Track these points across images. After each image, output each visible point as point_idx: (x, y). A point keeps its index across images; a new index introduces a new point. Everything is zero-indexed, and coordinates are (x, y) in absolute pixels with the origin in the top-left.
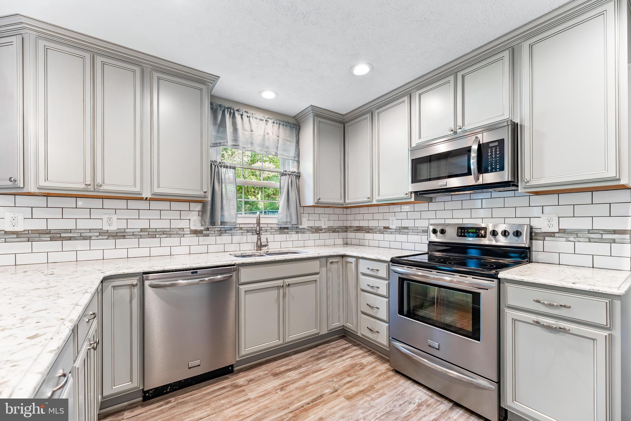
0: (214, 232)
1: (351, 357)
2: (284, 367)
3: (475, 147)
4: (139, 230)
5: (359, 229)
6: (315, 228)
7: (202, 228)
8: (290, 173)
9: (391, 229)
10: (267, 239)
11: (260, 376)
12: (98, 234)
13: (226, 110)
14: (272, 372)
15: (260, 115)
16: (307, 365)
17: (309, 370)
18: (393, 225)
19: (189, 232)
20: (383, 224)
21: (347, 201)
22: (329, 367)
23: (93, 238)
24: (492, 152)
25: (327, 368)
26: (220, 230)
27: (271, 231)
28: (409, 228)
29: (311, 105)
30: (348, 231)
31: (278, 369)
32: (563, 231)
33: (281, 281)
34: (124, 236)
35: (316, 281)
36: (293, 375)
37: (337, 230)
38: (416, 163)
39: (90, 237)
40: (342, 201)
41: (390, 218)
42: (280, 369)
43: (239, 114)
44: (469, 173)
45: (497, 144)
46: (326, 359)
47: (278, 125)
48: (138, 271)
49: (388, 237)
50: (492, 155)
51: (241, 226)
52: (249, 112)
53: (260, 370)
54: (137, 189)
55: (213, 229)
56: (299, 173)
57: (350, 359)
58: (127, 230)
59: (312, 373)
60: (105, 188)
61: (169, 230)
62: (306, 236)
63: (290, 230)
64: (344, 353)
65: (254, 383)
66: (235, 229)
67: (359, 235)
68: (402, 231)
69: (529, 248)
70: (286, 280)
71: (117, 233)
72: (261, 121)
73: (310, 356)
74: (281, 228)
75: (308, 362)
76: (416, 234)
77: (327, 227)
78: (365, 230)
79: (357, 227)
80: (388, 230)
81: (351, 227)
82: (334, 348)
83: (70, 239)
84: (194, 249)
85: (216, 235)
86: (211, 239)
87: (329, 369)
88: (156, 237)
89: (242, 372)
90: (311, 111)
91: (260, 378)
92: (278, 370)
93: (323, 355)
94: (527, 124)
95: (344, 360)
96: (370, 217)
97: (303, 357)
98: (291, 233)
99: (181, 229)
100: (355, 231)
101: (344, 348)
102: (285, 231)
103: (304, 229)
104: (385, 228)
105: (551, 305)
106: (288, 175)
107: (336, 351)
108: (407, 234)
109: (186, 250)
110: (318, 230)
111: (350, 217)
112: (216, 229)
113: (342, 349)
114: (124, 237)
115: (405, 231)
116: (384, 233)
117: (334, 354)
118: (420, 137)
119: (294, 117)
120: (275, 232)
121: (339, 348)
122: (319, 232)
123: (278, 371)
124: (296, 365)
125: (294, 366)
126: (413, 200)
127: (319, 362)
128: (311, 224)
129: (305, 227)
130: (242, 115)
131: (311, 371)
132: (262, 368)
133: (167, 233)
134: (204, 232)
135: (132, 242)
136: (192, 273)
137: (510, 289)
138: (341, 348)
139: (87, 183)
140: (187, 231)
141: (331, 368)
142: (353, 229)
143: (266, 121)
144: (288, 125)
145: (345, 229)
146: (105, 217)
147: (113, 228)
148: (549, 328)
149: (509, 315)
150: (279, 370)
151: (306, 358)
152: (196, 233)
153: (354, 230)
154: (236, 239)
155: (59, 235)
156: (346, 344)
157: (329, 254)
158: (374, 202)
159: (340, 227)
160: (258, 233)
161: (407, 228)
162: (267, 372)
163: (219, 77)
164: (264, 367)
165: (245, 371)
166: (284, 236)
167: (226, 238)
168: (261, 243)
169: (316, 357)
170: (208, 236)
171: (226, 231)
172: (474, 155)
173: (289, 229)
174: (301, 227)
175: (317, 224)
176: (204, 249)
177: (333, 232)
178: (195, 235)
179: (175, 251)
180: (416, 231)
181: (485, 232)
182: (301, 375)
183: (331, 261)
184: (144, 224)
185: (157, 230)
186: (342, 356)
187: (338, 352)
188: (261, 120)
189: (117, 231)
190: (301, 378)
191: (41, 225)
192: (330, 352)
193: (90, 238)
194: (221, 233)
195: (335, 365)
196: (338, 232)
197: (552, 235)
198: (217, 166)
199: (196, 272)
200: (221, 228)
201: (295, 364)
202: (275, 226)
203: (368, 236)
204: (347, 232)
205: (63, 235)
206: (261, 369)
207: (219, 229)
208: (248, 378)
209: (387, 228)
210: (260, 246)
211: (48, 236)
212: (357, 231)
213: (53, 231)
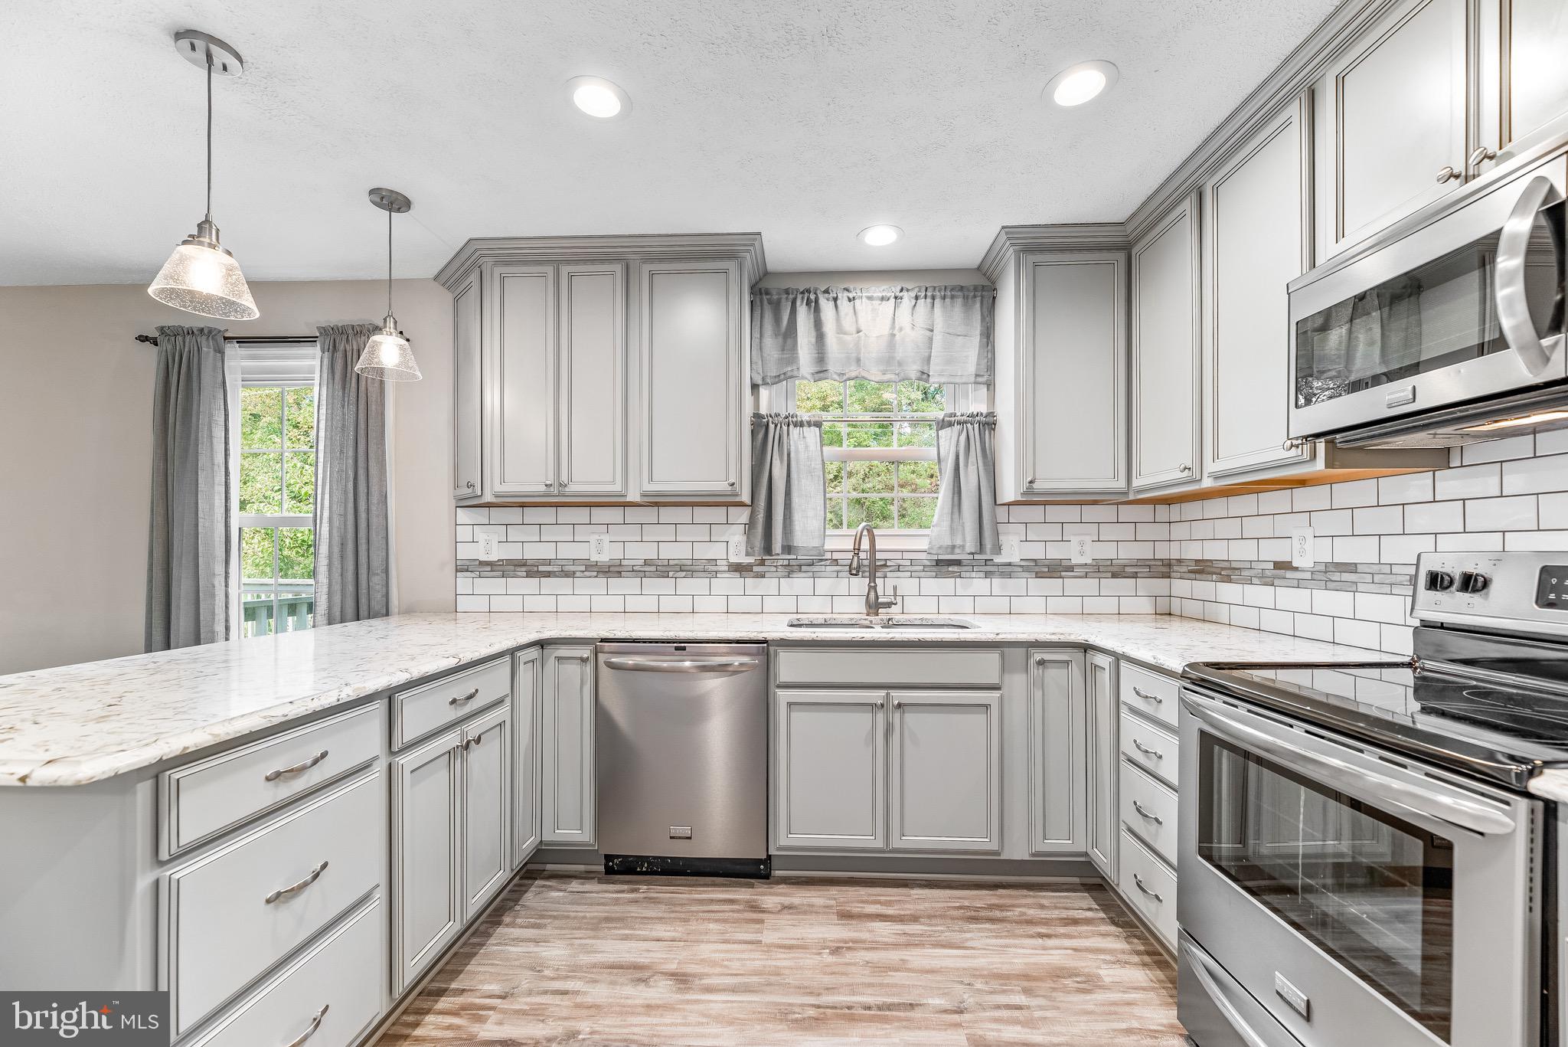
0: (775, 569)
1: (1075, 950)
2: (879, 906)
4: (641, 562)
5: (1202, 569)
6: (1047, 562)
7: (751, 560)
8: (965, 418)
9: (1296, 569)
10: (895, 588)
11: (813, 906)
12: (583, 568)
13: (799, 297)
14: (842, 908)
15: (878, 289)
16: (934, 922)
17: (930, 936)
18: (1307, 555)
19: (726, 568)
20: (1272, 552)
22: (987, 947)
23: (578, 574)
25: (979, 949)
26: (789, 565)
27: (910, 568)
28: (1360, 568)
29: (1003, 228)
30: (1173, 574)
31: (860, 905)
33: (882, 693)
34: (620, 572)
35: (987, 707)
36: (884, 931)
37: (1128, 570)
39: (574, 572)
40: (1121, 484)
41: (1295, 534)
42: (864, 907)
43: (828, 300)
46: (995, 926)
47: (929, 300)
48: (590, 635)
49: (1289, 597)
51: (836, 556)
52: (851, 287)
53: (821, 893)
54: (617, 487)
55: (774, 562)
56: (991, 414)
57: (1070, 951)
58: (624, 563)
59: (932, 945)
60: (573, 488)
61: (690, 562)
62: (1017, 584)
63: (966, 568)
64: (1062, 930)
65: (791, 914)
66: (823, 563)
67: (1204, 588)
68: (1336, 577)
70: (894, 693)
71: (609, 567)
72: (884, 302)
73: (958, 904)
74: (938, 562)
75: (942, 917)
76: (1387, 589)
77: (1089, 561)
78: (1218, 571)
79: (1196, 561)
80: (1289, 574)
81: (1180, 561)
82: (1042, 907)
83: (548, 574)
84: (736, 604)
85: (779, 574)
86: (769, 584)
87: (984, 952)
88: (668, 577)
89: (786, 884)
90: (1008, 243)
91: (810, 910)
92: (858, 907)
93: (998, 914)
95: (1044, 948)
96: (1231, 528)
97: (938, 902)
98: (968, 574)
99: (711, 561)
100: (1192, 576)
101: (1071, 919)
102: (950, 569)
103: (1009, 564)
104: (1279, 565)
106: (959, 423)
107: (1042, 916)
108: (1353, 588)
109: (719, 604)
110: (1054, 569)
111: (1179, 531)
112: (780, 563)
113: (1065, 919)
114: (619, 574)
115: (1346, 577)
116: (1276, 582)
117: (1030, 922)
119: (979, 268)
120: (924, 571)
121: (1057, 912)
122: (1063, 574)
123: (855, 910)
124: (908, 912)
125: (902, 913)
126: (1320, 464)
127: (971, 926)
128: (1036, 552)
129: (1015, 559)
130: (835, 299)
131: (933, 939)
132: (829, 890)
133: (687, 569)
134: (755, 569)
135: (629, 584)
136: (677, 649)
138: (1064, 914)
139: (548, 482)
140: (723, 566)
141: (992, 952)
142: (1185, 569)
143: (896, 298)
144: (960, 293)
145: (1165, 569)
146: (593, 538)
147: (604, 558)
150: (861, 907)
151: (945, 905)
152: (739, 569)
153: (1190, 572)
154: (824, 585)
155: (536, 569)
156: (1090, 909)
157: (1032, 638)
158: (1207, 483)
159: (1141, 563)
160: (854, 572)
161: (1352, 568)
162: (833, 902)
163: (759, 234)
164: (834, 891)
165: (793, 884)
166: (947, 584)
167: (800, 583)
168: (877, 597)
169: (973, 913)
170: (763, 576)
171: (800, 566)
173: (964, 564)
174: (998, 560)
175: (1055, 553)
176: (754, 604)
177: (1114, 575)
178: (737, 575)
179: (701, 604)
180: (1381, 577)
182: (903, 939)
183: (1038, 656)
184: (648, 552)
185: (671, 562)
186: (1049, 936)
187: (1046, 922)
188: (882, 299)
189: (609, 564)
190: (896, 946)
191: (513, 553)
192: (1024, 914)
193: (571, 575)
194: (791, 570)
195: (1010, 949)
196: (1135, 576)
198: (779, 425)
199: (684, 649)
200: (789, 560)
201: (909, 909)
202: (923, 556)
203: (1229, 592)
204: (1169, 577)
205: (541, 568)
206: (826, 893)
207: (786, 562)
208: (787, 901)
209: (1282, 566)
210: (874, 606)
211: (524, 569)
212: (1198, 576)
213: (529, 563)
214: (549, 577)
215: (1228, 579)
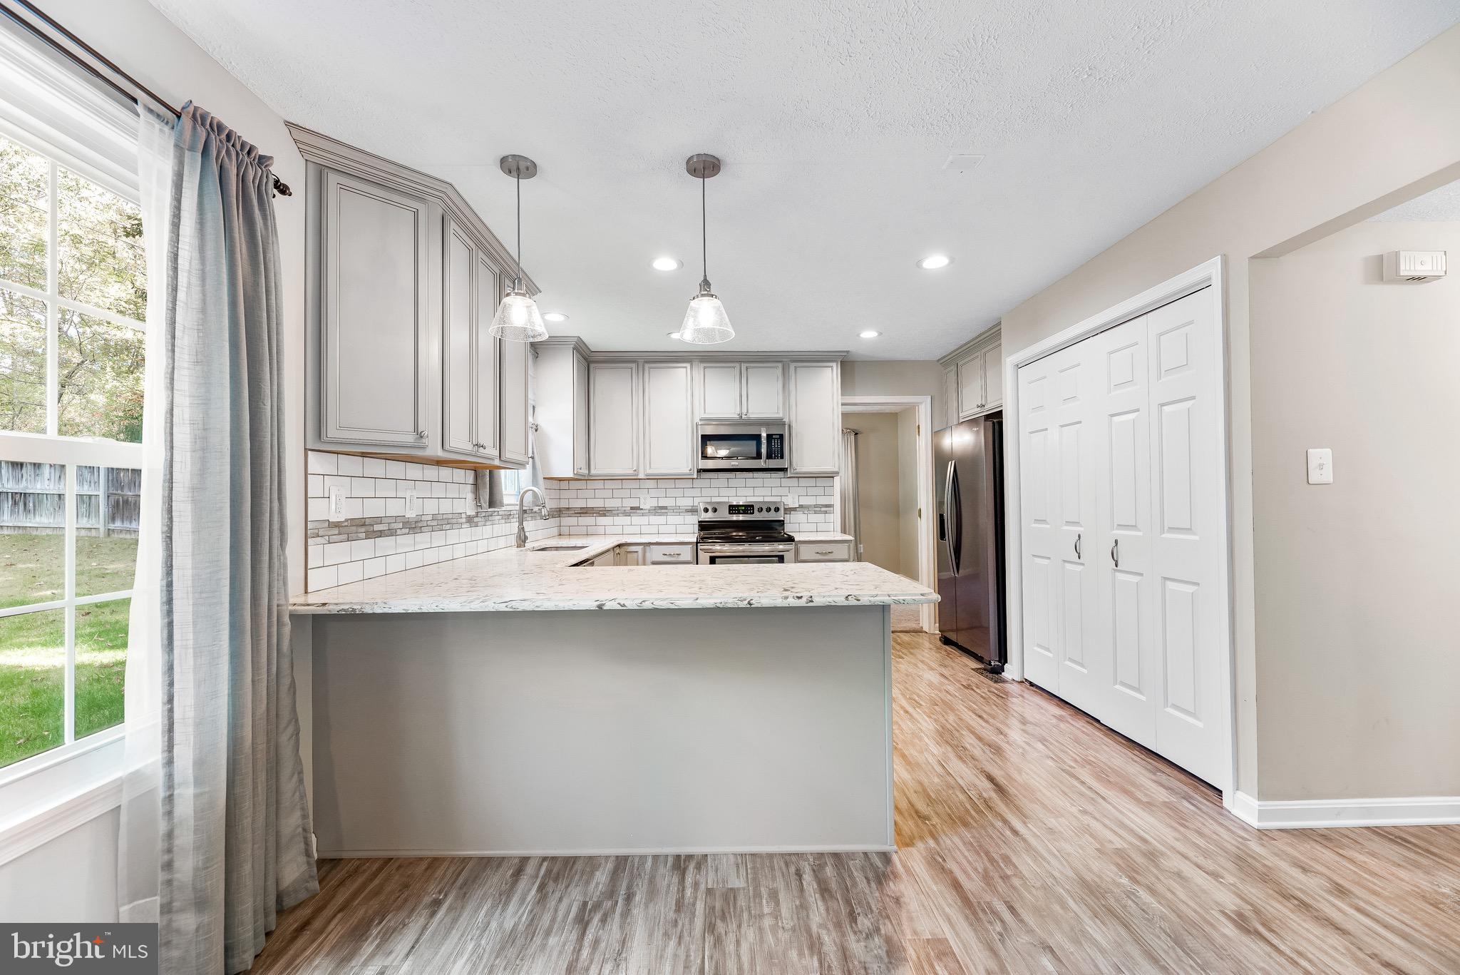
3: (764, 435)
4: (431, 517)
5: (585, 512)
7: (473, 513)
9: (642, 509)
12: (400, 525)
18: (647, 503)
19: (466, 520)
21: (593, 472)
23: (399, 532)
24: (775, 443)
26: (485, 516)
28: (668, 508)
30: (561, 515)
32: (801, 506)
41: (641, 497)
44: (759, 456)
45: (778, 437)
49: (636, 519)
50: (775, 445)
56: (537, 425)
58: (424, 518)
61: (451, 516)
67: (586, 520)
68: (659, 511)
69: (783, 521)
76: (678, 514)
78: (597, 512)
79: (581, 508)
80: (638, 511)
83: (381, 534)
88: (442, 530)
90: (572, 342)
94: (796, 425)
96: (608, 494)
99: (460, 515)
100: (578, 515)
104: (632, 508)
105: (822, 554)
108: (666, 514)
112: (483, 514)
114: (420, 530)
115: (663, 511)
116: (631, 515)
118: (705, 413)
126: (695, 476)
134: (474, 520)
137: (802, 548)
140: (465, 518)
142: (573, 512)
145: (559, 513)
146: (408, 495)
147: (413, 514)
153: (575, 513)
155: (372, 528)
158: (640, 476)
161: (665, 508)
167: (489, 529)
168: (525, 535)
170: (478, 525)
171: (489, 516)
172: (764, 441)
178: (469, 525)
180: (677, 510)
181: (753, 510)
185: (444, 517)
189: (417, 520)
193: (396, 533)
194: (486, 519)
197: (794, 509)
200: (486, 512)
203: (603, 521)
205: (377, 528)
207: (485, 514)
209: (638, 508)
211: (363, 529)
212: (582, 515)
213: (368, 522)
214: (381, 537)
215: (603, 515)
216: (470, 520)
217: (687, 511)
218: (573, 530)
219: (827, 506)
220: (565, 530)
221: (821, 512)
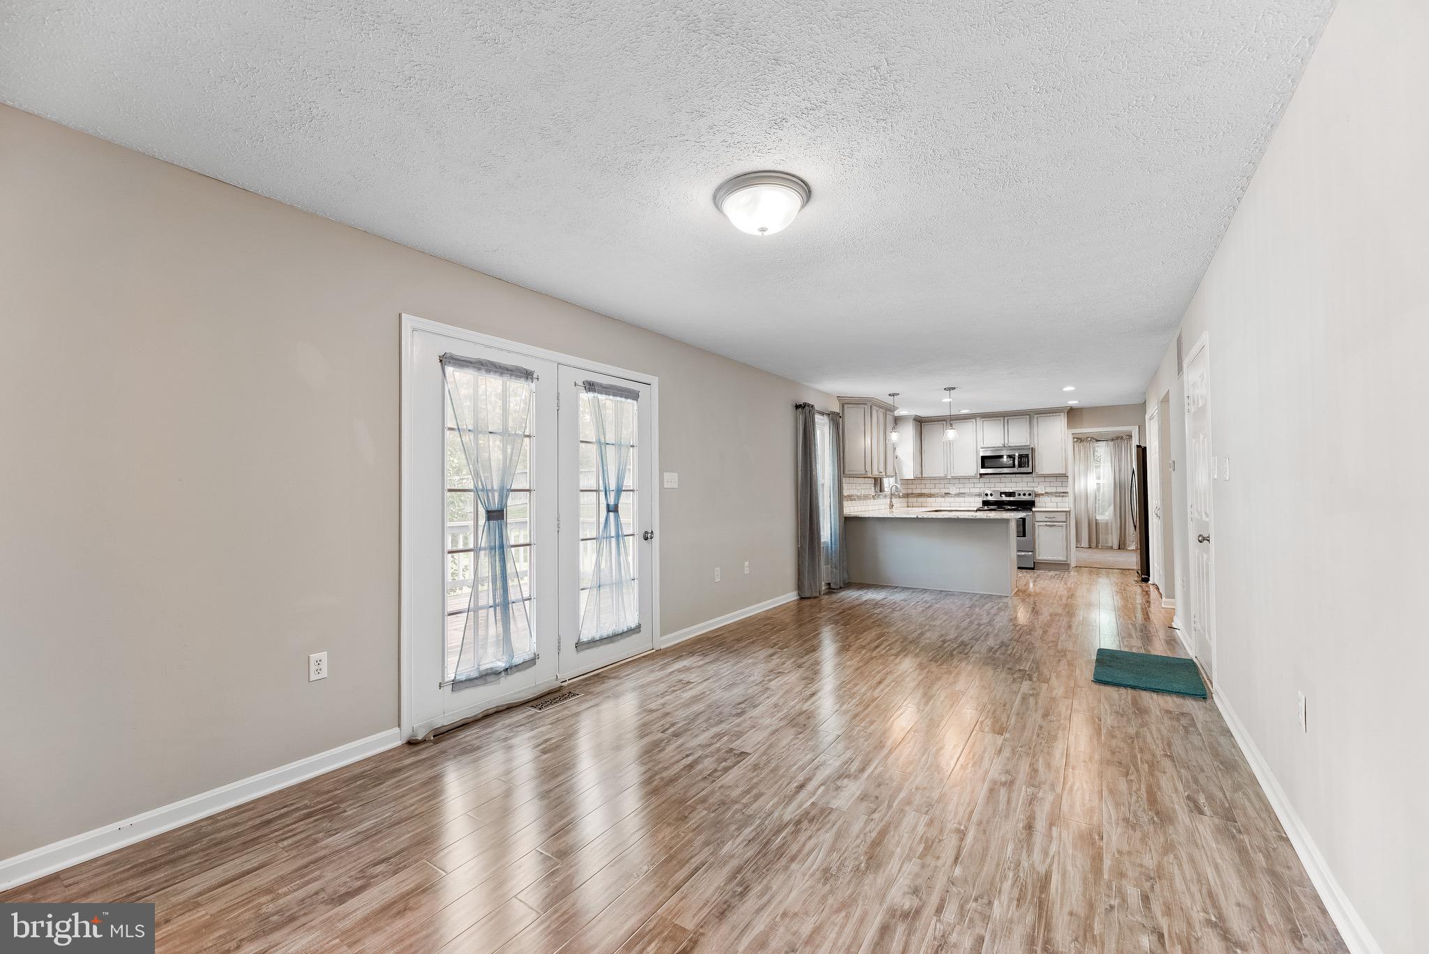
3: (1017, 454)
5: (921, 495)
20: (947, 491)
21: (923, 476)
24: (1024, 458)
32: (1049, 493)
38: (983, 458)
44: (1014, 466)
45: (1026, 455)
49: (948, 499)
67: (920, 499)
68: (960, 495)
69: (1036, 501)
78: (927, 495)
79: (918, 493)
81: (912, 494)
94: (1036, 449)
96: (931, 486)
105: (1049, 517)
108: (964, 497)
115: (962, 495)
118: (983, 445)
126: (980, 478)
137: (1036, 516)
145: (907, 495)
148: (1050, 526)
149: (1037, 524)
161: (964, 493)
172: (1017, 458)
180: (970, 495)
181: (1015, 495)
197: (1042, 494)
203: (929, 500)
212: (919, 497)
215: (930, 497)
216: (873, 496)
217: (976, 495)
218: (915, 504)
219: (1064, 493)
220: (910, 504)
221: (1060, 496)
